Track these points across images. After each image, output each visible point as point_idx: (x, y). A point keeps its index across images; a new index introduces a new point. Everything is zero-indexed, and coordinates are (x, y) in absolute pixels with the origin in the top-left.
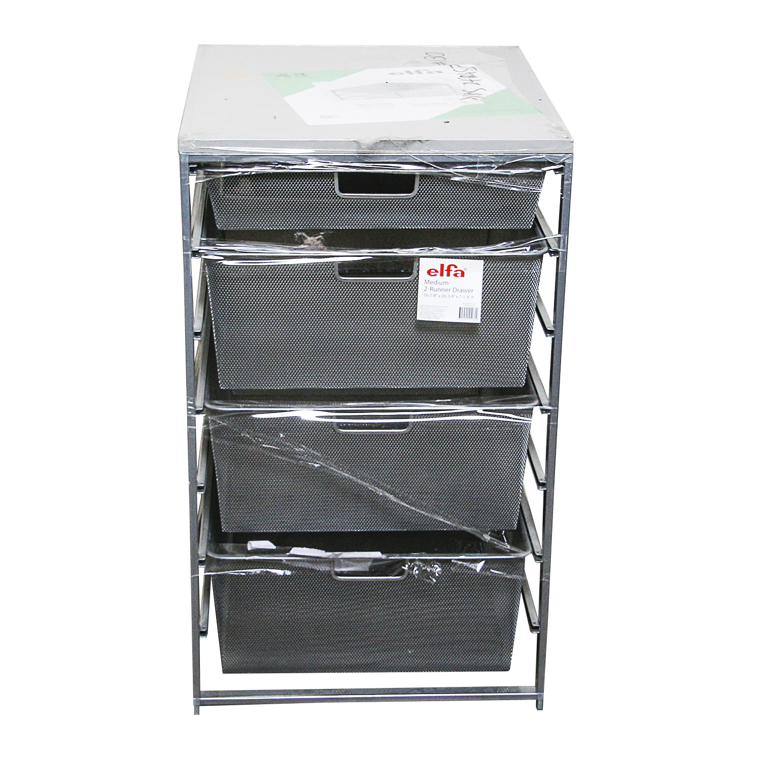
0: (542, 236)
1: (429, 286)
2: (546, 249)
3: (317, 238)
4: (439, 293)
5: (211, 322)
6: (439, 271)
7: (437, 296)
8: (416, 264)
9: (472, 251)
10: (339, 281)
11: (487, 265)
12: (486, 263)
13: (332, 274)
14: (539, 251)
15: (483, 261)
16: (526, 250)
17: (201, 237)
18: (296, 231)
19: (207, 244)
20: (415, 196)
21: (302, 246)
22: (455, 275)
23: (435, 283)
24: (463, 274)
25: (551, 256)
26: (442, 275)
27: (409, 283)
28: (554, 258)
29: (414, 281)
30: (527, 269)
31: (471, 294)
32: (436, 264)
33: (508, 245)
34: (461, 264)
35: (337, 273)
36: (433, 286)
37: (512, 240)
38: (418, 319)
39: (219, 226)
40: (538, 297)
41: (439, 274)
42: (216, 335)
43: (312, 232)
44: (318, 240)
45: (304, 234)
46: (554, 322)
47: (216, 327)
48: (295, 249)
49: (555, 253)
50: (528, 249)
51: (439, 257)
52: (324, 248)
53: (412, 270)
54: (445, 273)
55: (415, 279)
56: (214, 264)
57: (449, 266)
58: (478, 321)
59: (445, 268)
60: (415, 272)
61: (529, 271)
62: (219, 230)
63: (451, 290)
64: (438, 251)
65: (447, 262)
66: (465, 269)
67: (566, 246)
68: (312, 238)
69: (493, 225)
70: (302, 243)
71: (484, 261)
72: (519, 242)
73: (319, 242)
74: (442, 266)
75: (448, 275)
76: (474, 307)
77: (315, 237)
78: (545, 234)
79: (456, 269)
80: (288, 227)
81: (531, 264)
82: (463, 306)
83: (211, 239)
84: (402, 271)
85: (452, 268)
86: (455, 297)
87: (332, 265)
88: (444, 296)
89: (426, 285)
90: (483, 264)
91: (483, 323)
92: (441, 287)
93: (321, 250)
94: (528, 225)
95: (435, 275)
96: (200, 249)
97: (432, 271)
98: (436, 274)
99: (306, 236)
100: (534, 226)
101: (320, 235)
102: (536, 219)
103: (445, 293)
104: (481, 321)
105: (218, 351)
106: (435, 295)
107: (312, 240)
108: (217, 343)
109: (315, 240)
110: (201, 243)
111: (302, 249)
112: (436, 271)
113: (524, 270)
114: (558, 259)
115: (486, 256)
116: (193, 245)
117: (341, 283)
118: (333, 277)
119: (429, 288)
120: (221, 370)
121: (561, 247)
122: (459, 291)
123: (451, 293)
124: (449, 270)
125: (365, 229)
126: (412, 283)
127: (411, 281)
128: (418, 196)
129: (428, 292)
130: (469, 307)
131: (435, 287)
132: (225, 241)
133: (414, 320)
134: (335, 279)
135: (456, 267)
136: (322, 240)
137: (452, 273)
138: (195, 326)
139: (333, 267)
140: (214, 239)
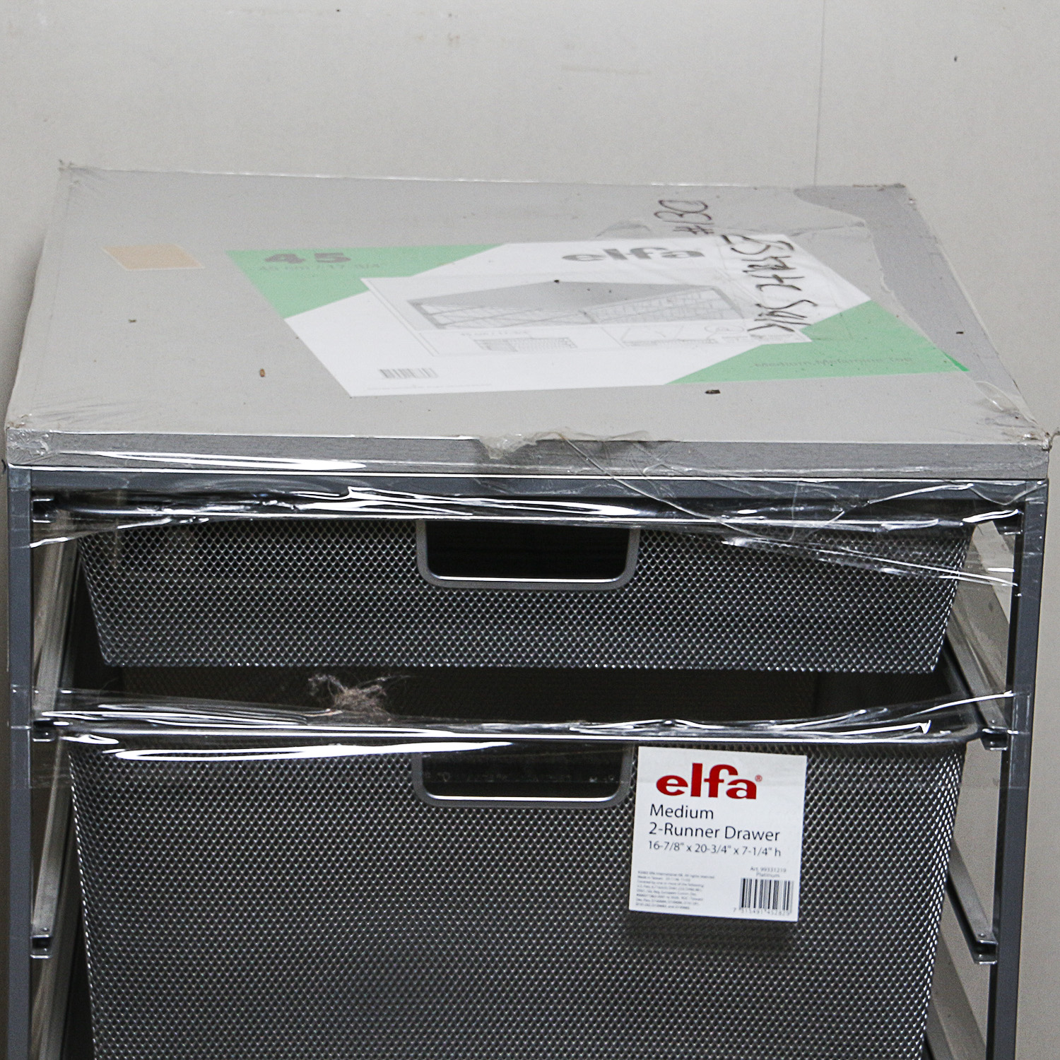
0: (964, 693)
1: (661, 821)
2: (972, 729)
3: (367, 690)
4: (688, 840)
5: (81, 908)
6: (689, 782)
7: (683, 849)
8: (627, 763)
9: (778, 729)
10: (425, 805)
11: (818, 767)
12: (813, 762)
13: (405, 786)
14: (956, 734)
15: (805, 757)
16: (920, 729)
17: (60, 685)
18: (312, 671)
19: (75, 704)
20: (627, 586)
21: (329, 712)
22: (732, 794)
23: (679, 813)
24: (752, 792)
25: (987, 747)
26: (696, 792)
27: (609, 813)
28: (996, 753)
29: (622, 807)
30: (924, 780)
31: (773, 844)
32: (679, 763)
33: (873, 715)
34: (747, 765)
35: (418, 783)
36: (673, 820)
37: (884, 705)
38: (632, 907)
39: (109, 657)
40: (954, 852)
41: (687, 790)
42: (91, 946)
43: (356, 676)
44: (370, 696)
45: (333, 679)
46: (997, 922)
47: (91, 923)
48: (309, 720)
49: (1000, 738)
50: (926, 727)
51: (690, 745)
52: (385, 719)
53: (618, 777)
54: (705, 787)
55: (626, 801)
56: (91, 757)
57: (716, 770)
58: (793, 916)
59: (706, 774)
60: (624, 782)
61: (928, 786)
62: (109, 667)
63: (721, 834)
64: (687, 727)
65: (709, 759)
66: (759, 778)
67: (1027, 723)
68: (352, 692)
69: (833, 662)
70: (329, 704)
71: (809, 757)
72: (900, 707)
73: (373, 702)
74: (697, 768)
75: (713, 793)
76: (782, 878)
77: (362, 687)
78: (972, 687)
79: (734, 778)
80: (291, 661)
81: (933, 768)
82: (752, 876)
83: (84, 691)
84: (592, 781)
85: (724, 774)
86: (730, 851)
87: (405, 762)
88: (701, 849)
89: (654, 818)
90: (805, 765)
91: (804, 921)
92: (695, 824)
93: (379, 722)
94: (925, 664)
95: (679, 793)
96: (56, 719)
97: (670, 781)
98: (681, 789)
99: (338, 683)
100: (941, 666)
101: (375, 683)
102: (947, 646)
103: (704, 840)
104: (800, 914)
105: (95, 990)
106: (677, 847)
107: (354, 697)
108: (94, 966)
109: (364, 697)
110: (58, 701)
111: (327, 720)
112: (682, 783)
113: (915, 781)
114: (1005, 755)
115: (813, 745)
116: (36, 708)
117: (429, 811)
118: (409, 793)
119: (661, 825)
120: (101, 1040)
121: (1015, 723)
122: (741, 835)
123: (720, 841)
124: (714, 780)
125: (494, 667)
126: (618, 813)
127: (614, 808)
128: (635, 585)
129: (660, 837)
130: (769, 878)
131: (679, 823)
132: (122, 696)
133: (621, 909)
134: (413, 799)
135: (733, 771)
136: (381, 697)
137: (723, 788)
138: (36, 922)
139: (409, 768)
140: (93, 691)
